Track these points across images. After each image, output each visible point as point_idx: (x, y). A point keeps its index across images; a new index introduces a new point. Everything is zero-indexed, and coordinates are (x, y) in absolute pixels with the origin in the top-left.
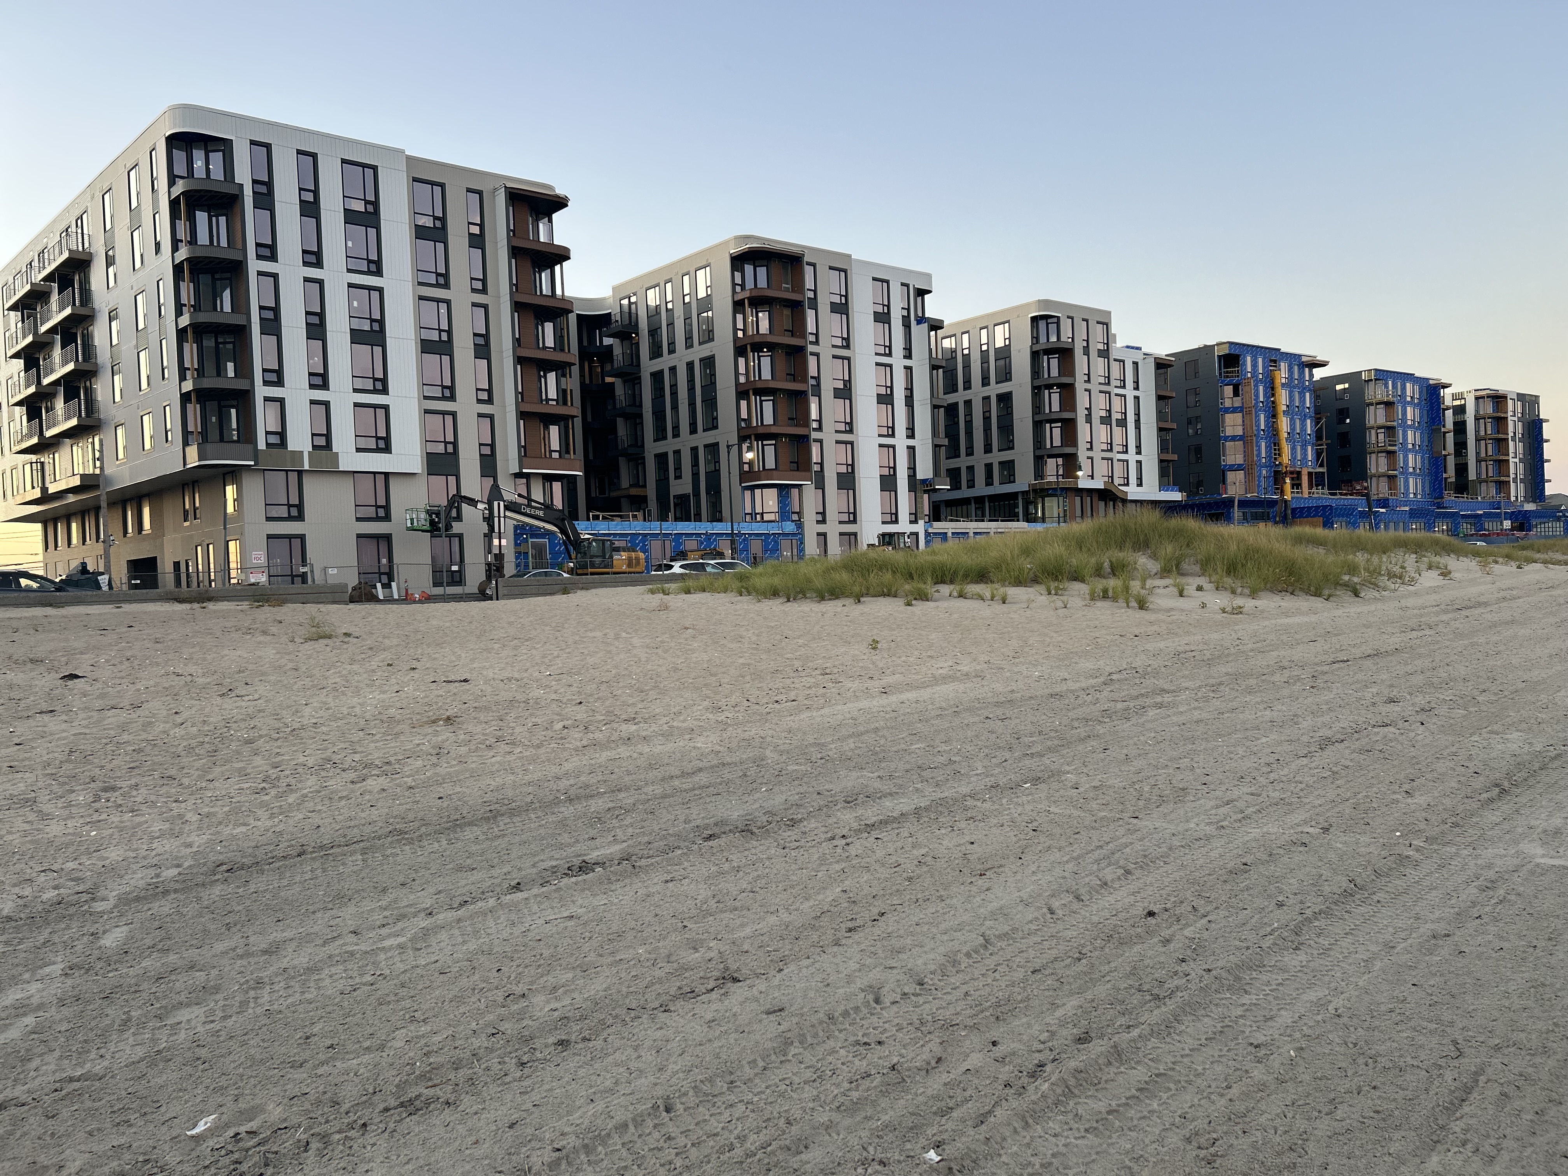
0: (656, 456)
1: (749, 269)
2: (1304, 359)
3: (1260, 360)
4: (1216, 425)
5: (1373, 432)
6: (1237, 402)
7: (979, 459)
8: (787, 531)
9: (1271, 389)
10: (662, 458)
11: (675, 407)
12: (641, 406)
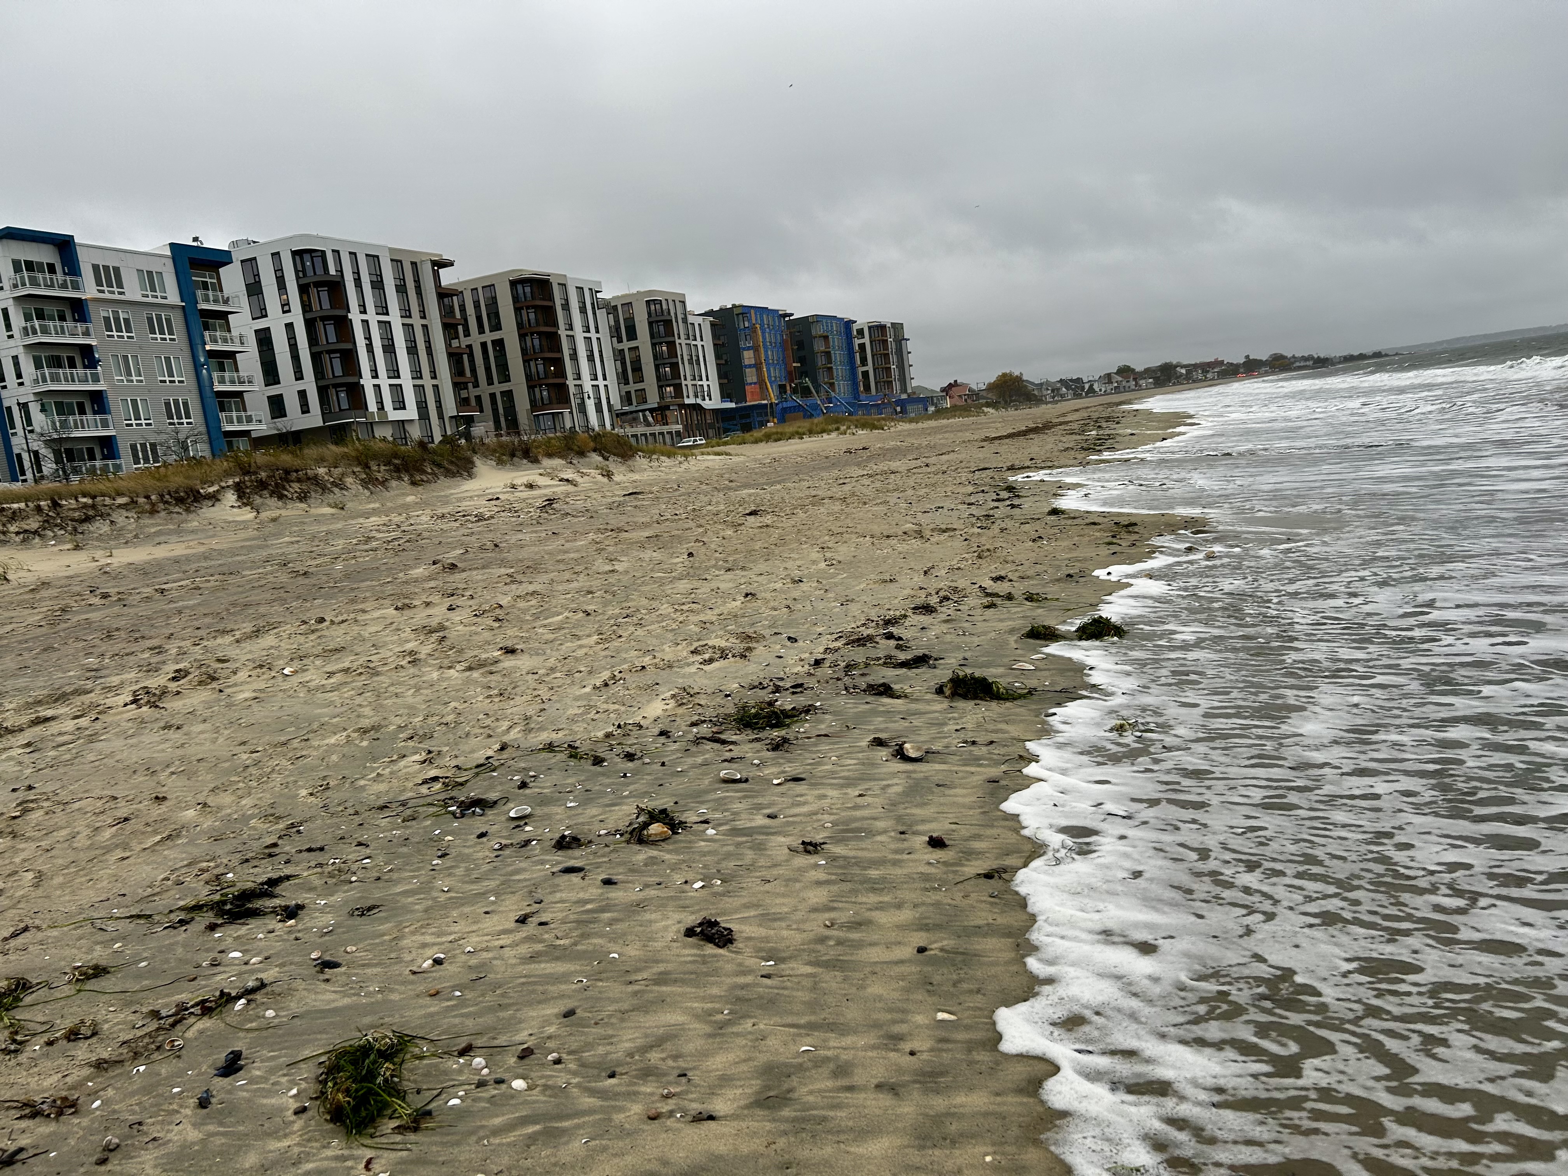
1: (520, 287)
2: (781, 312)
3: (758, 315)
4: (739, 358)
5: (819, 355)
6: (750, 343)
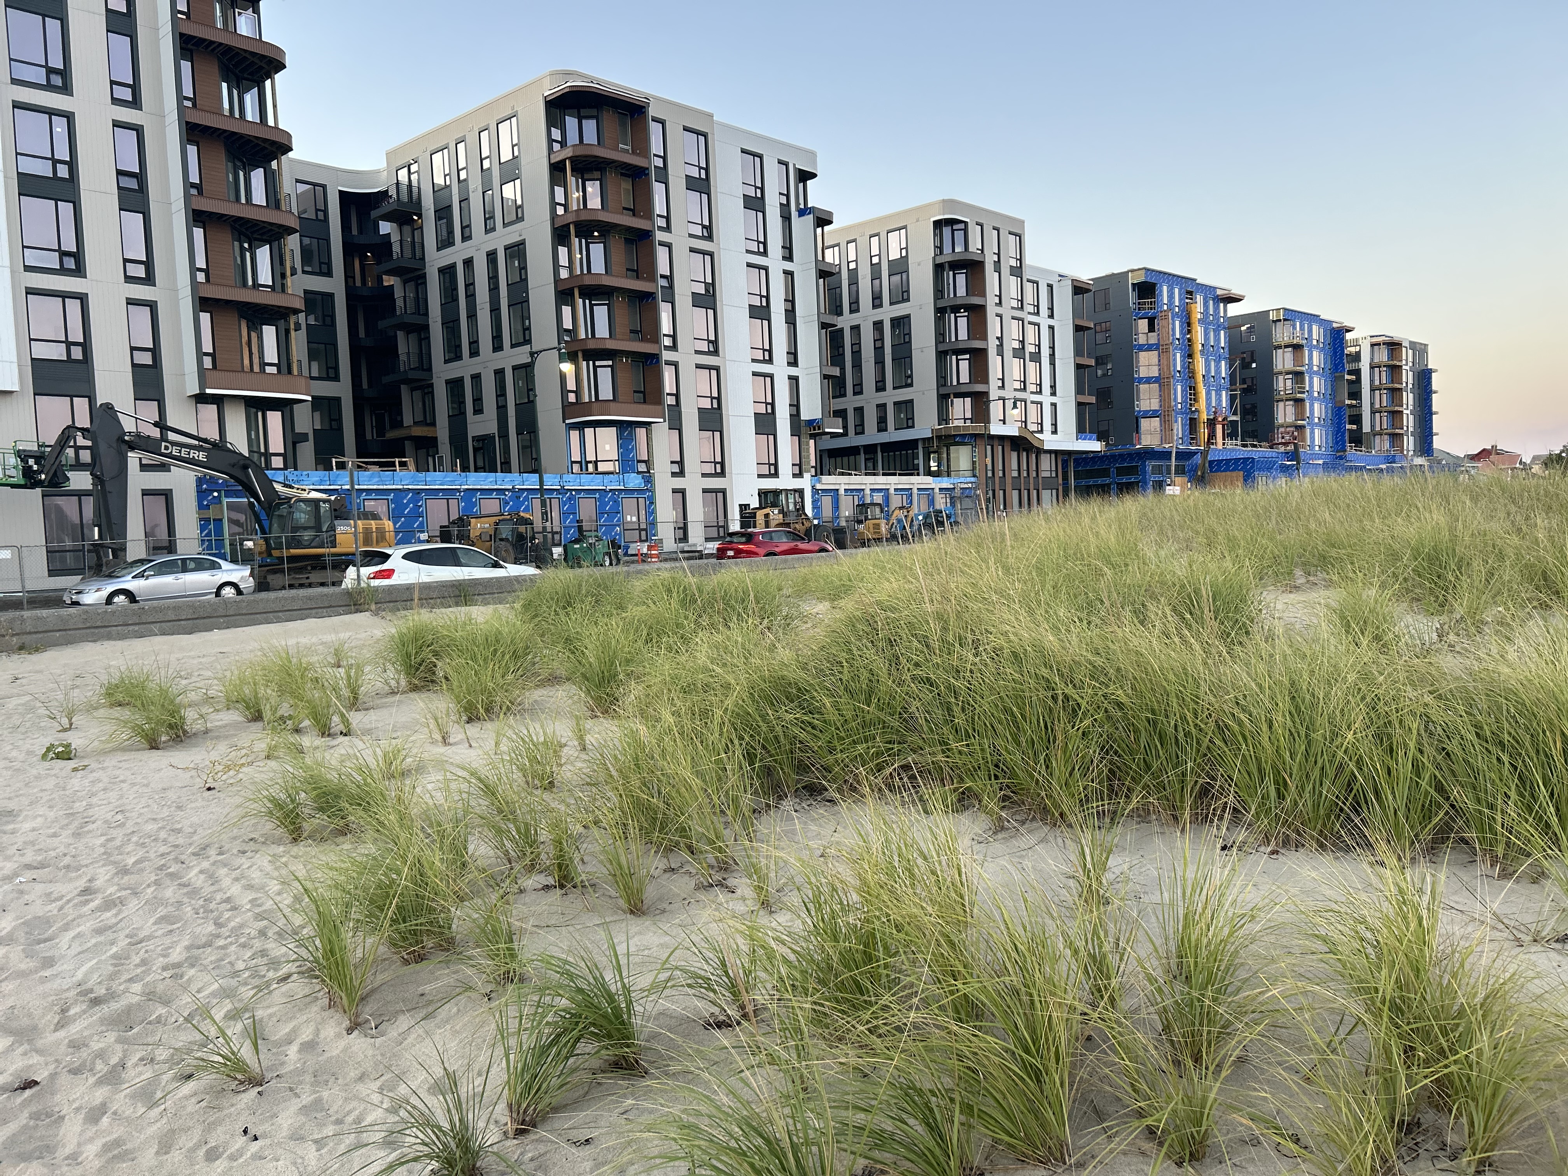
0: (448, 382)
2: (1219, 292)
3: (1177, 291)
4: (1128, 366)
5: (1281, 378)
6: (1153, 338)
7: (870, 399)
8: (631, 486)
9: (1188, 325)
10: (455, 385)
11: (472, 315)
12: (426, 314)
